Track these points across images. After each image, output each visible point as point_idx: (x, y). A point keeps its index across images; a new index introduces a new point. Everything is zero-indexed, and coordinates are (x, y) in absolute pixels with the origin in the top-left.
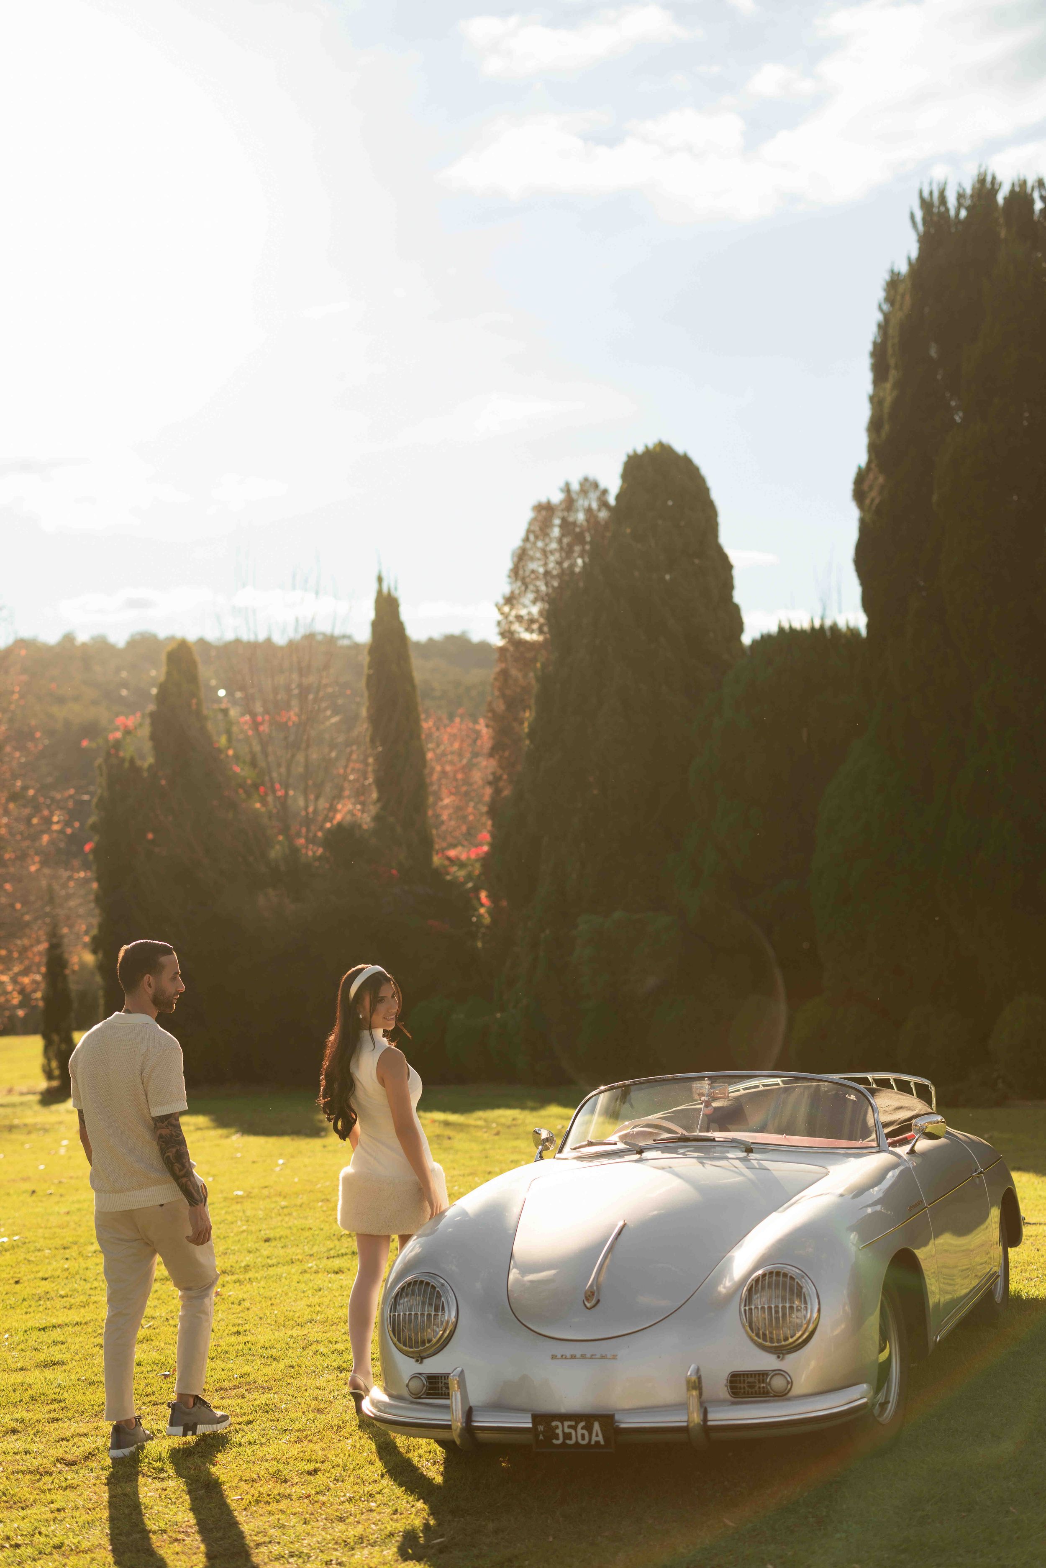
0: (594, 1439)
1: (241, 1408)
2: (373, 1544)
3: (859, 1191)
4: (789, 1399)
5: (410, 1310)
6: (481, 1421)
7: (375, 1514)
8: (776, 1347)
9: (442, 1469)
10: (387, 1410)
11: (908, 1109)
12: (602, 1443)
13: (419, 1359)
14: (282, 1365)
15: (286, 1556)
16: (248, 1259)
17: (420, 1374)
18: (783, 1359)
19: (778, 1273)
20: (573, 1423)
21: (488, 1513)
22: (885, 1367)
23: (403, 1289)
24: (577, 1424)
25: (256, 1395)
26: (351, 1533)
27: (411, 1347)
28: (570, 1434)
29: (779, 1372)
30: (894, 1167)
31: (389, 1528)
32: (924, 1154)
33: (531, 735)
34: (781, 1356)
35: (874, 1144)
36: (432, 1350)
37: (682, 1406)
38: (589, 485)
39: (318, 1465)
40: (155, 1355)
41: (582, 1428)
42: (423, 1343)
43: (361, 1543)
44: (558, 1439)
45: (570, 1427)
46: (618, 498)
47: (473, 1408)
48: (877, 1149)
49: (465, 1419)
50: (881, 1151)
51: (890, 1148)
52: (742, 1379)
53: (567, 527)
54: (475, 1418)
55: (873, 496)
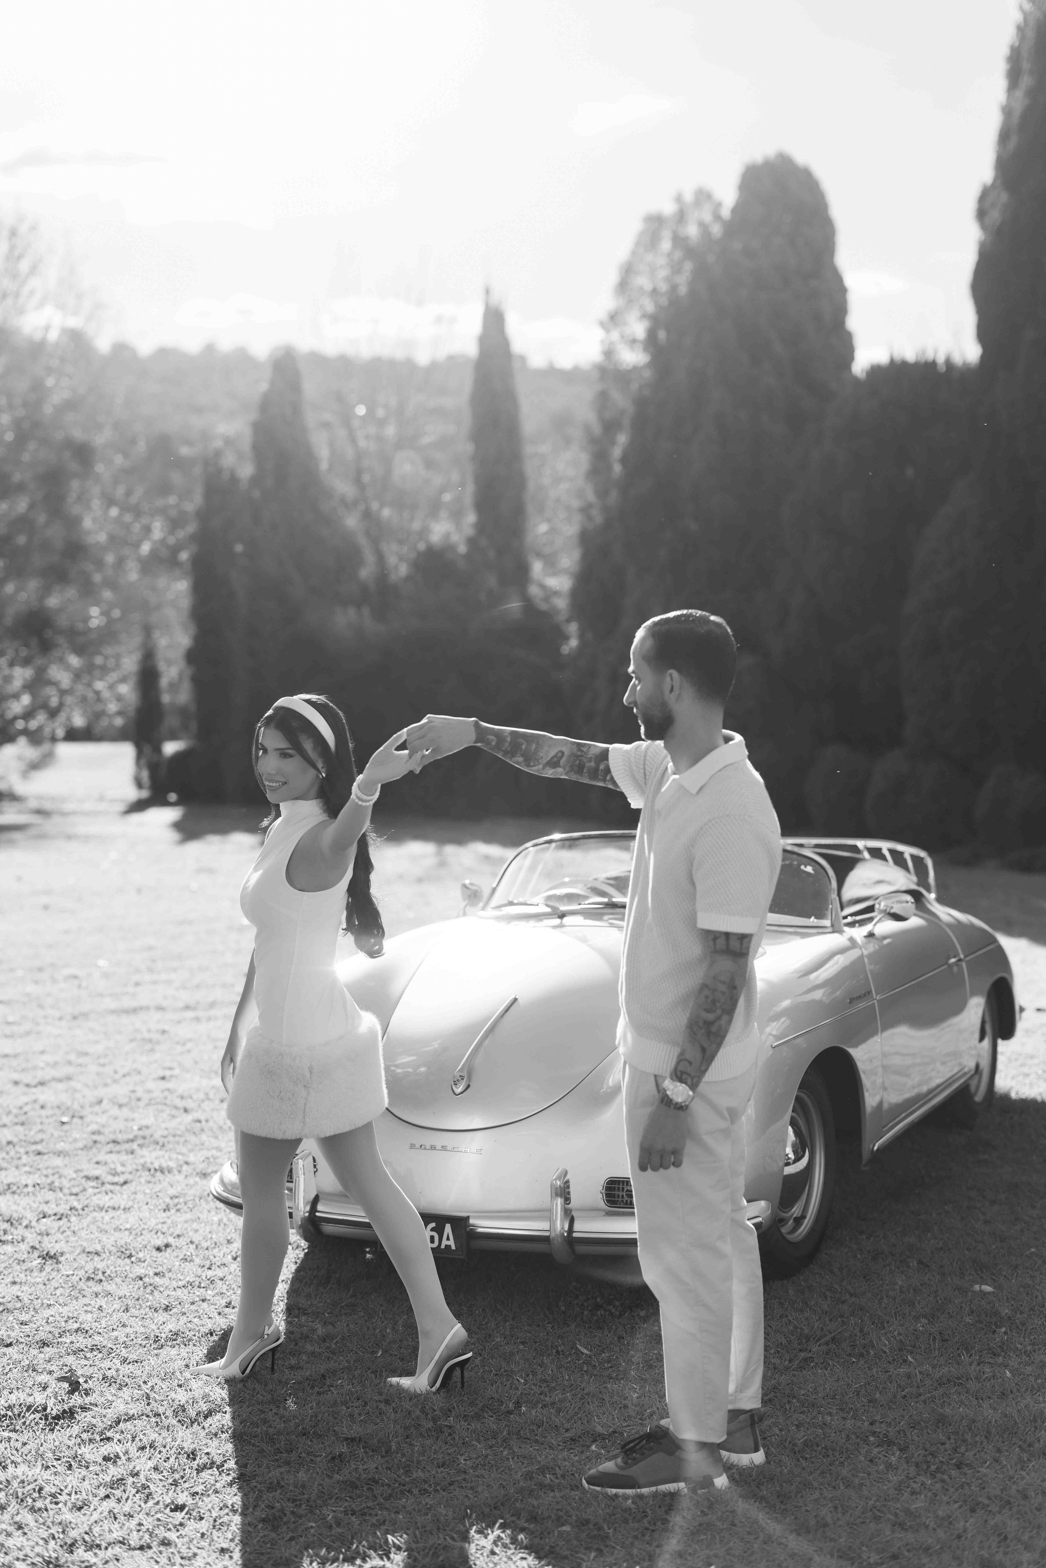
0: (445, 1243)
1: (123, 1165)
2: (187, 1343)
6: (327, 1210)
7: (205, 1305)
9: (302, 1255)
11: (889, 883)
12: (453, 1247)
14: (189, 1118)
15: (86, 1350)
21: (328, 1313)
22: (805, 1175)
25: (145, 1152)
26: (170, 1326)
30: (842, 951)
31: (210, 1326)
33: (624, 460)
35: (829, 924)
37: (545, 1213)
38: (703, 196)
39: (171, 1240)
40: (65, 1098)
41: (432, 1230)
43: (175, 1340)
46: (734, 211)
47: (320, 1196)
48: (830, 930)
49: (308, 1208)
50: (833, 932)
51: (846, 929)
52: (621, 1186)
53: (679, 241)
54: (320, 1207)
55: (995, 215)
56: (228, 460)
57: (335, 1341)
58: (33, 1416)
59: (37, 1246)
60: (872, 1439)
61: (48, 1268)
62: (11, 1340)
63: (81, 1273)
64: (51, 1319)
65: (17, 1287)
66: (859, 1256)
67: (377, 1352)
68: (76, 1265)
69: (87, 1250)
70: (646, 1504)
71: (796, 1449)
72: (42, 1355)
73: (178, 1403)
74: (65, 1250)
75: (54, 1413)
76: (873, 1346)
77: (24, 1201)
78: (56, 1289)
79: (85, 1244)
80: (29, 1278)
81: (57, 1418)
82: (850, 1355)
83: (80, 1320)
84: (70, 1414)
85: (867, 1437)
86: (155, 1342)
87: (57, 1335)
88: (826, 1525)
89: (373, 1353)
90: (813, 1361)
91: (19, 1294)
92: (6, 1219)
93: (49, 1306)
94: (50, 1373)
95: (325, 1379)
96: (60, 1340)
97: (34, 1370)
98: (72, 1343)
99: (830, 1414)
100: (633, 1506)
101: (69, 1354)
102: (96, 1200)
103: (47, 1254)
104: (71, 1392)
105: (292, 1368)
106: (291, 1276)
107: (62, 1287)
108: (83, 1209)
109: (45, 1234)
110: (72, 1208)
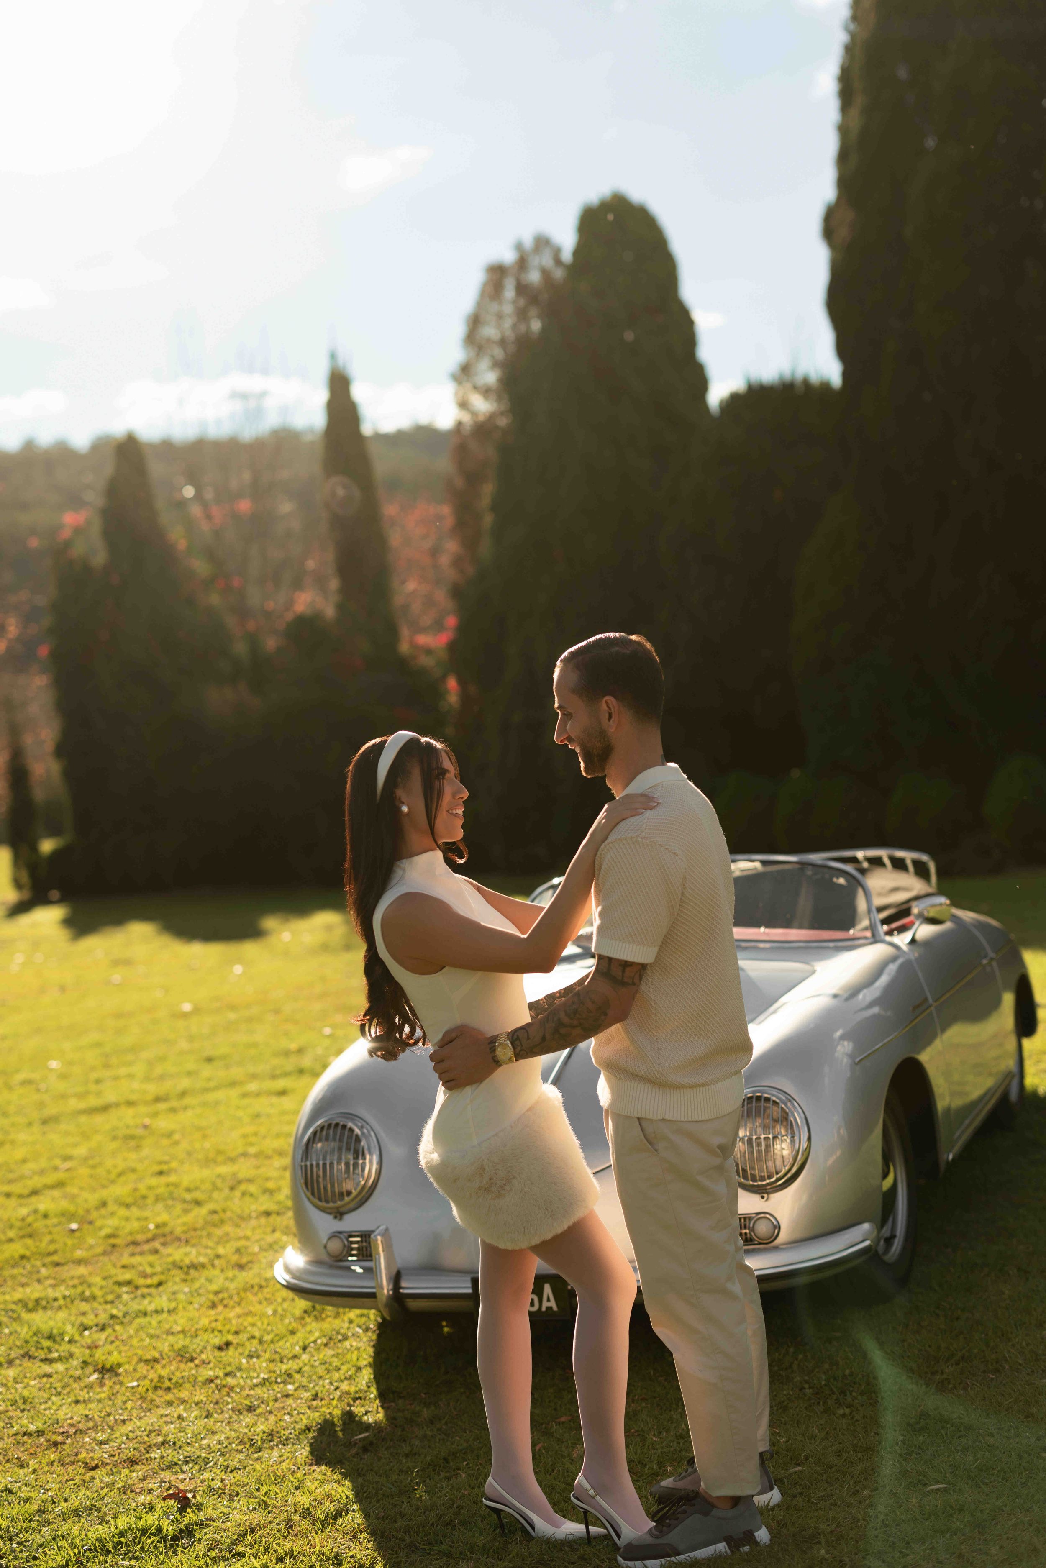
0: (545, 1304)
1: (151, 1265)
2: (285, 1442)
3: (854, 991)
4: (776, 1248)
5: (324, 1159)
6: (409, 1286)
7: (290, 1401)
8: (758, 1186)
9: (374, 1337)
10: (304, 1277)
11: (905, 889)
12: (555, 1308)
13: (338, 1215)
14: (204, 1211)
15: (180, 1463)
16: (185, 1083)
17: (340, 1233)
18: (767, 1199)
19: (758, 1099)
21: (425, 1394)
22: (890, 1197)
23: (315, 1133)
25: (169, 1250)
26: (261, 1427)
27: (327, 1201)
29: (761, 1215)
30: (893, 959)
31: (305, 1421)
32: (928, 944)
33: (493, 509)
34: (766, 1196)
35: (868, 934)
36: (352, 1205)
38: (542, 242)
39: (230, 1338)
40: (64, 1204)
42: (341, 1195)
43: (271, 1441)
46: (575, 254)
47: (402, 1272)
48: (872, 940)
49: (392, 1286)
50: (875, 942)
51: (887, 938)
53: (522, 289)
54: (403, 1284)
55: (843, 233)
57: (443, 1422)
58: (149, 1541)
59: (90, 1360)
61: (108, 1383)
62: (96, 1462)
63: (146, 1383)
64: (131, 1435)
65: (81, 1406)
68: (138, 1375)
69: (144, 1358)
70: (841, 1553)
71: (973, 1475)
72: (135, 1474)
74: (121, 1361)
75: (171, 1533)
76: (1006, 1360)
77: (62, 1315)
78: (125, 1402)
79: (140, 1352)
80: (91, 1394)
81: (175, 1538)
82: (985, 1372)
83: (163, 1432)
84: (188, 1533)
86: (252, 1445)
87: (143, 1451)
88: (1035, 1550)
90: (949, 1383)
91: (87, 1412)
92: (45, 1335)
93: (124, 1421)
94: (150, 1491)
95: (447, 1462)
96: (147, 1456)
97: (132, 1491)
98: (162, 1457)
100: (827, 1556)
101: (163, 1469)
102: (135, 1306)
103: (103, 1367)
104: (182, 1510)
105: (408, 1455)
106: (371, 1360)
107: (131, 1400)
108: (124, 1316)
109: (93, 1347)
110: (113, 1317)
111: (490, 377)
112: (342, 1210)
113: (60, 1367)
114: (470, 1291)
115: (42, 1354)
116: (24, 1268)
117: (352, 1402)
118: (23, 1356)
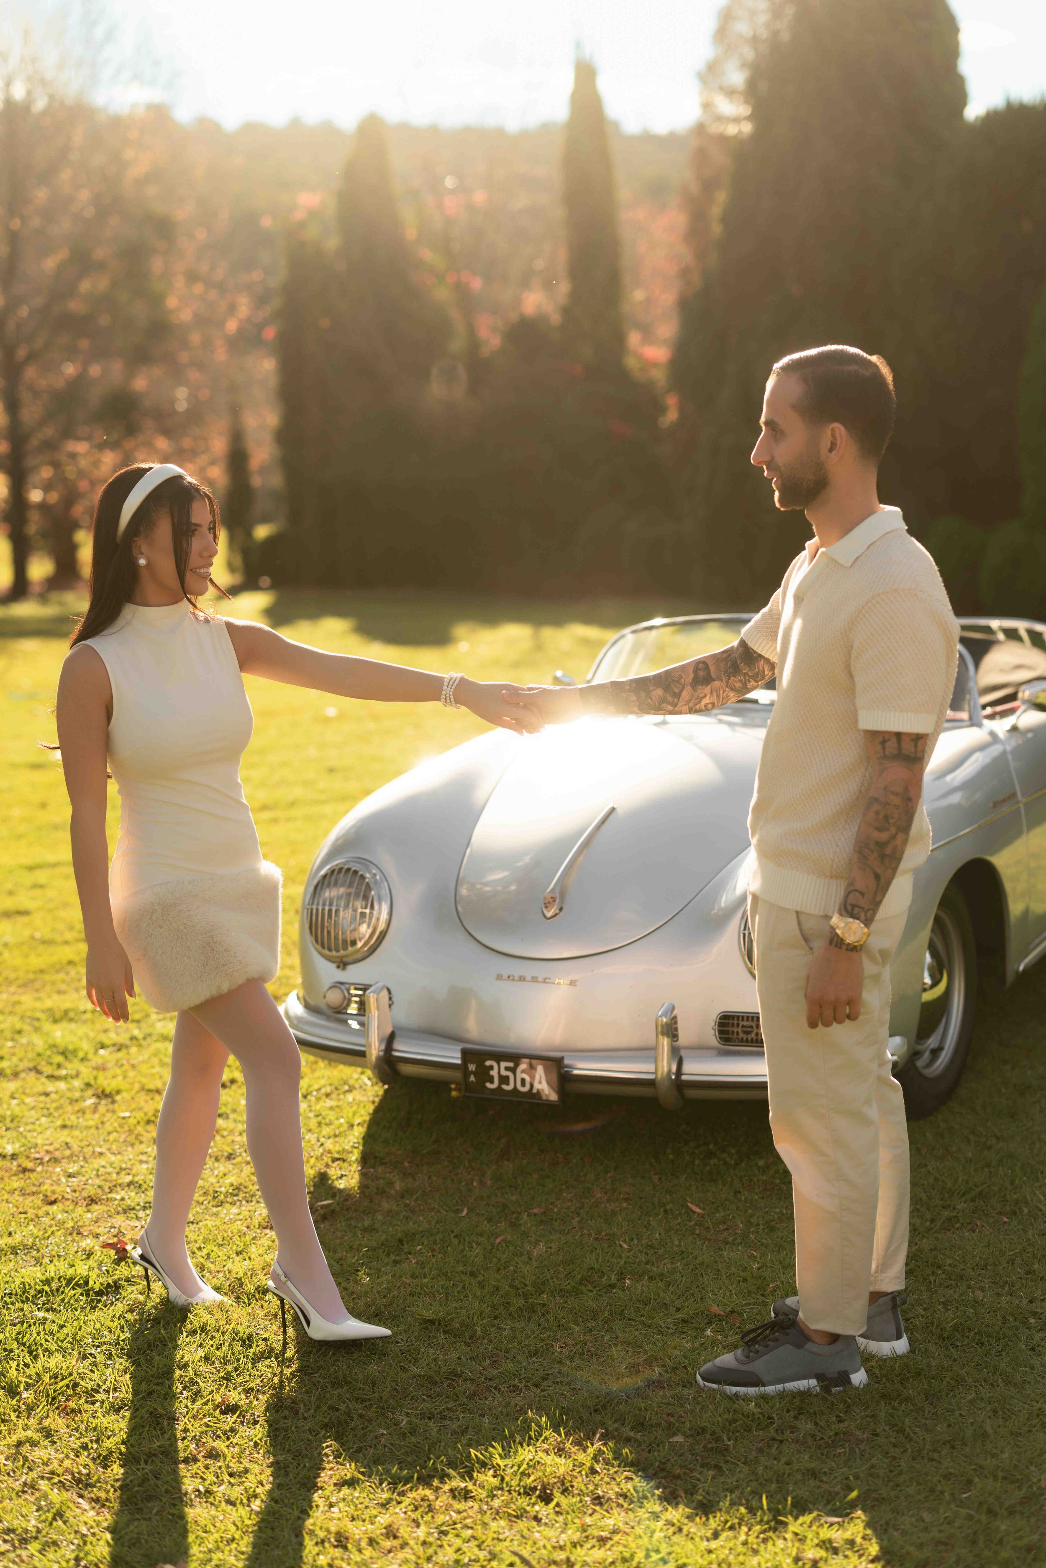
0: (537, 1086)
5: (331, 904)
6: (404, 1049)
10: (300, 1025)
11: (1029, 668)
12: (546, 1092)
13: (341, 965)
15: (138, 1208)
17: (342, 983)
20: (511, 1065)
21: (408, 1163)
23: (325, 877)
24: (517, 1065)
26: (232, 1179)
27: (330, 949)
28: (507, 1077)
30: (982, 748)
33: (723, 219)
35: (967, 716)
36: (357, 955)
37: (649, 1052)
41: (523, 1071)
42: (345, 945)
43: (236, 1195)
44: (492, 1082)
45: (507, 1069)
47: (397, 1033)
48: (968, 723)
49: (383, 1047)
50: (972, 725)
51: (986, 722)
52: (735, 1022)
54: (397, 1045)
56: (312, 232)
57: (415, 1197)
58: (73, 1292)
59: (92, 1082)
60: (1032, 1321)
61: (102, 1109)
62: (56, 1196)
63: (139, 1115)
64: (102, 1170)
65: (66, 1132)
66: (1003, 1090)
67: (462, 1210)
68: (134, 1105)
69: (147, 1087)
70: (772, 1408)
71: (946, 1335)
72: (89, 1215)
73: (235, 1276)
74: (122, 1088)
75: (97, 1287)
76: (1027, 1203)
77: (81, 1030)
78: (109, 1133)
79: (144, 1080)
80: (81, 1120)
81: (100, 1293)
82: (1000, 1213)
83: (134, 1172)
84: (114, 1288)
85: (1026, 1318)
86: (214, 1198)
87: (107, 1190)
88: (985, 1435)
89: (458, 1211)
90: (958, 1221)
91: (68, 1140)
92: (61, 1050)
93: (101, 1154)
94: (97, 1236)
95: (402, 1244)
96: (110, 1196)
97: (79, 1233)
98: (123, 1199)
99: (982, 1289)
100: (756, 1410)
101: (118, 1213)
103: (103, 1092)
104: (117, 1262)
105: (365, 1230)
106: (367, 1118)
107: (117, 1132)
108: (144, 1038)
109: (102, 1068)
110: (133, 1038)
111: (737, 78)
112: (345, 960)
113: (62, 1085)
114: (459, 1062)
115: (48, 1070)
116: (67, 973)
117: (330, 1163)
118: (30, 1070)
